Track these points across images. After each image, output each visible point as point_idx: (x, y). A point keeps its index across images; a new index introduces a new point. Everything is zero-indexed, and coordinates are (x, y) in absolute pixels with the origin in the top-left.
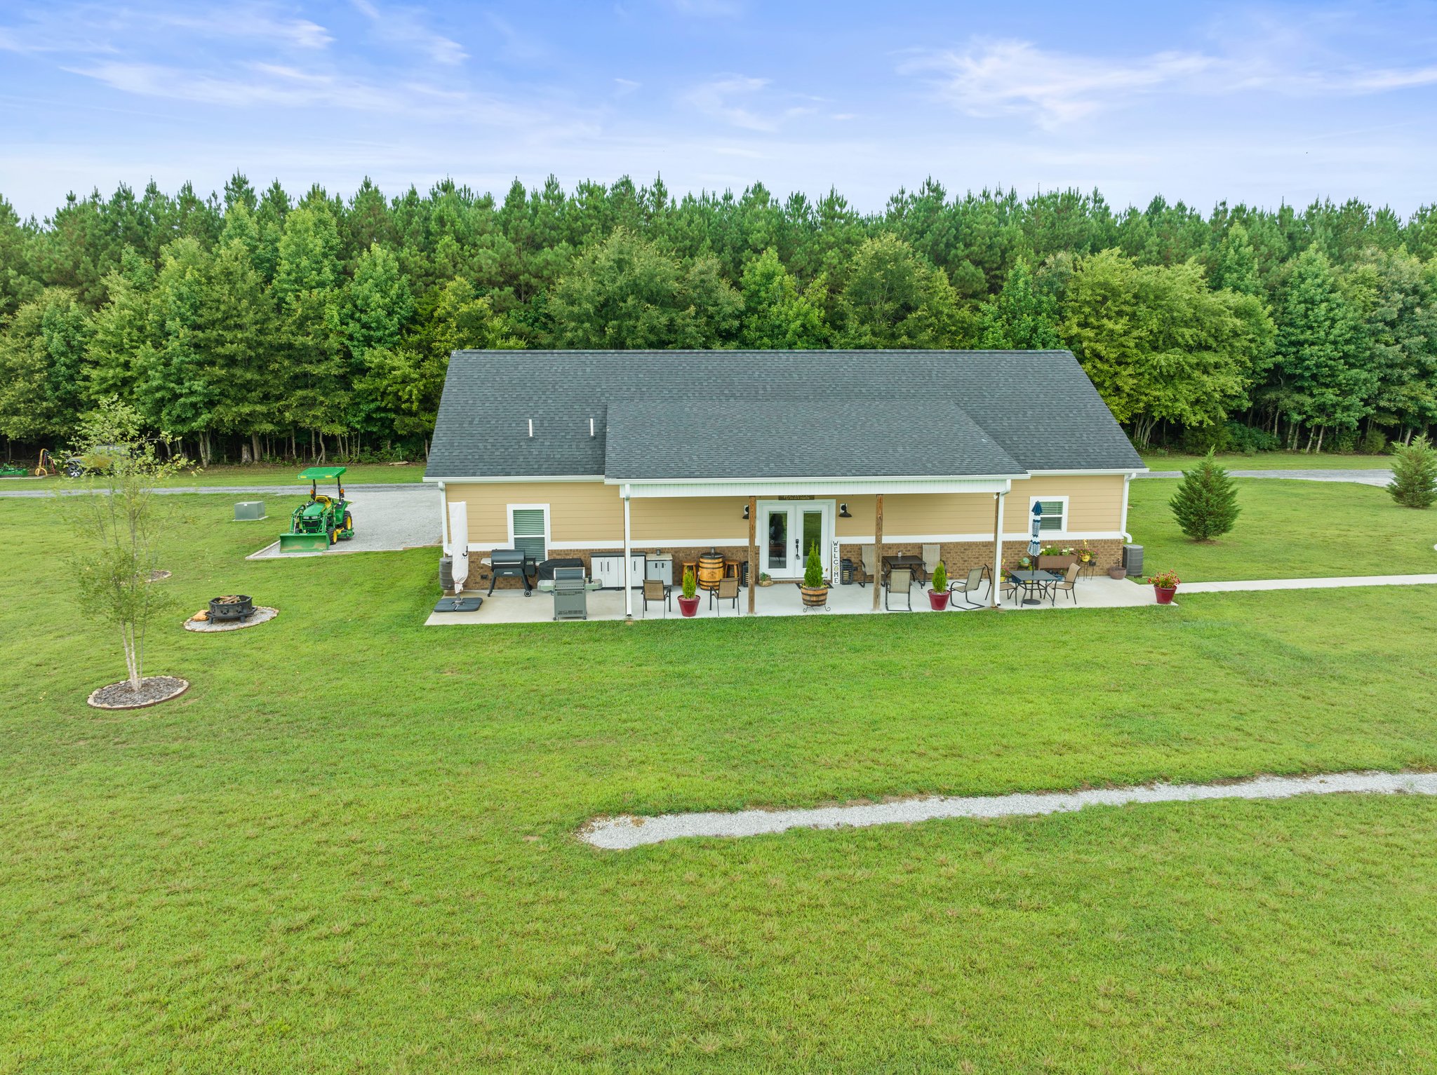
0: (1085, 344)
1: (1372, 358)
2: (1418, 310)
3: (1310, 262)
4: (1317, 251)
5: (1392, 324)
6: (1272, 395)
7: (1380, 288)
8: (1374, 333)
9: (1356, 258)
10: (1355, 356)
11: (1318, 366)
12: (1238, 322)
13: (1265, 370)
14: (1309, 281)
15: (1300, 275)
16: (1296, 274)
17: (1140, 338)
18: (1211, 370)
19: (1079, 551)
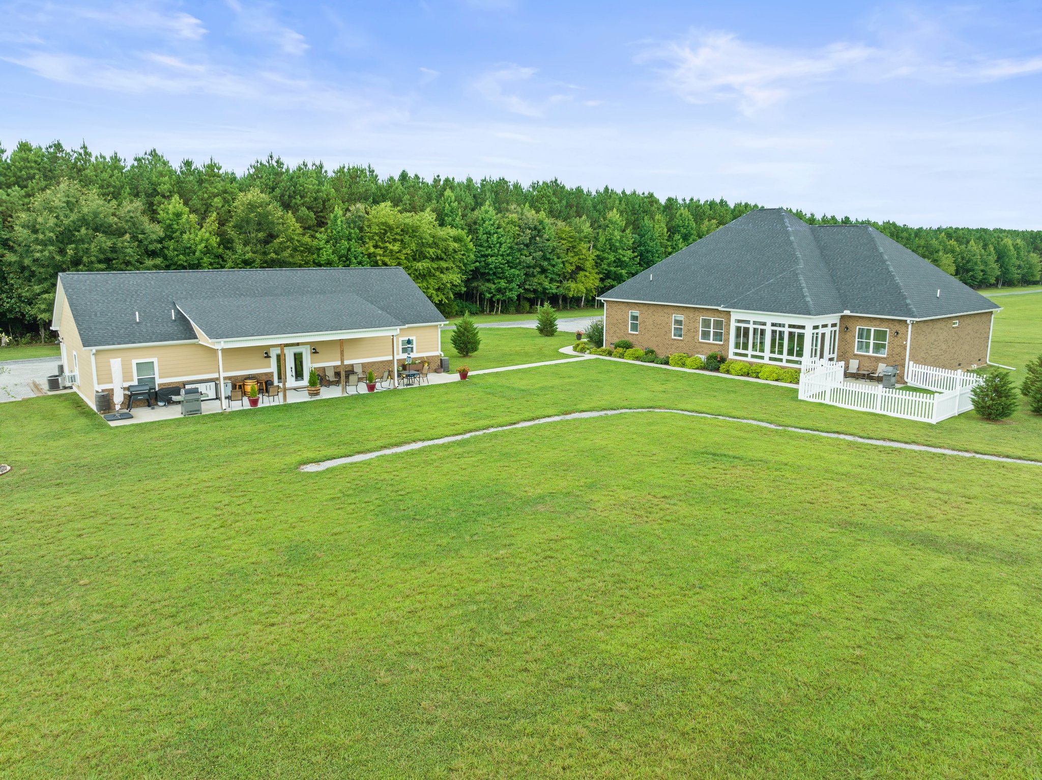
0: (378, 258)
1: (520, 263)
2: (537, 238)
3: (487, 212)
4: (489, 206)
5: (527, 246)
6: (475, 284)
7: (520, 227)
8: (520, 250)
9: (507, 210)
10: (512, 263)
11: (496, 268)
12: (456, 245)
13: (471, 271)
14: (487, 222)
15: (483, 219)
16: (480, 218)
17: (407, 254)
18: (445, 271)
19: (423, 361)
